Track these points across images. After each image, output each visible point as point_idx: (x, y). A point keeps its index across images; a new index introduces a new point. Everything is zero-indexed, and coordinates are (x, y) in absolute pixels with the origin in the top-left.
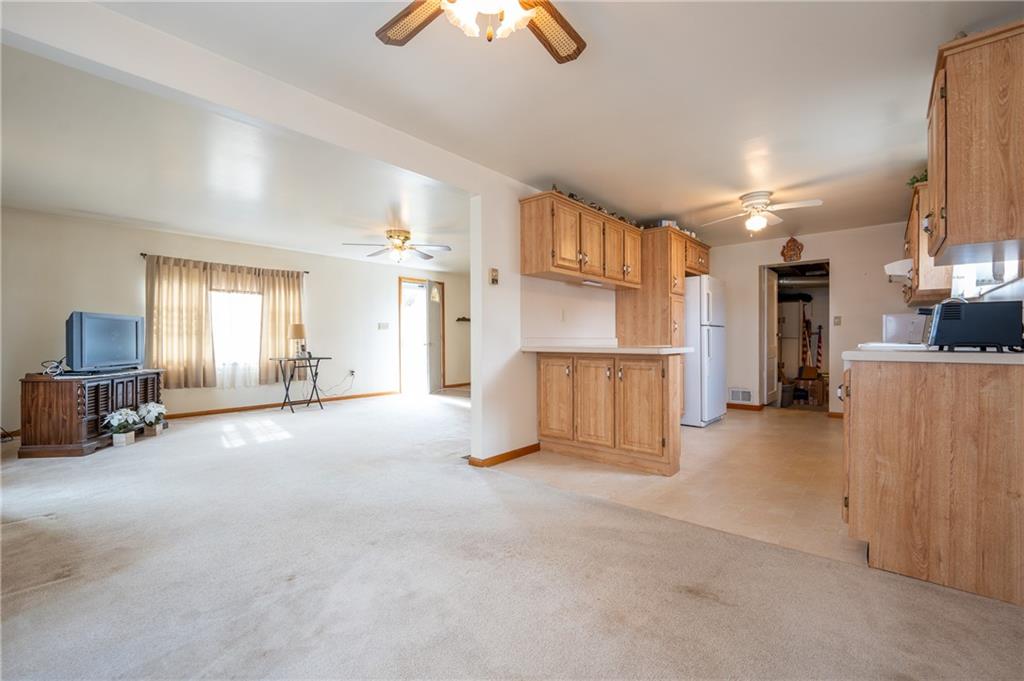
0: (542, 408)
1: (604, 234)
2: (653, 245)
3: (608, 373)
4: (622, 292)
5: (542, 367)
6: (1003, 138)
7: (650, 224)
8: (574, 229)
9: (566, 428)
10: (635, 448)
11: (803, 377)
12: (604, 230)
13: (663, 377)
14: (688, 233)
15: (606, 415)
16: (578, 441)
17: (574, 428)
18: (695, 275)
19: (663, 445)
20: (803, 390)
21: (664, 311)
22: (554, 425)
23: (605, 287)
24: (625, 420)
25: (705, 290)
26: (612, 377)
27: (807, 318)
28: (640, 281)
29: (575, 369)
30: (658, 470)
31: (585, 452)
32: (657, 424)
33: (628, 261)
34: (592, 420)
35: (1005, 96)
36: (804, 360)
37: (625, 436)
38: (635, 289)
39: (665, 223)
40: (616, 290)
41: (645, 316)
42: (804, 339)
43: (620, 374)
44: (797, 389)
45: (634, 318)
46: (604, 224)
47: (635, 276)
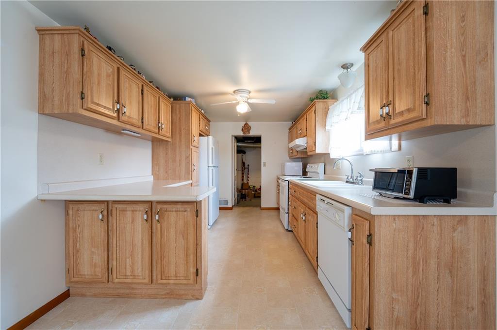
0: (71, 254)
1: (142, 94)
2: (180, 112)
3: (145, 216)
4: (157, 142)
5: (71, 212)
6: (463, 51)
7: (177, 98)
8: (111, 78)
9: (100, 272)
10: (172, 282)
11: (244, 188)
12: (142, 91)
13: (197, 216)
14: (200, 110)
15: (142, 255)
16: (113, 283)
17: (109, 270)
18: (204, 136)
19: (197, 275)
20: (244, 194)
21: (187, 157)
22: (86, 270)
23: (143, 138)
24: (162, 257)
25: (211, 145)
26: (150, 220)
27: (244, 161)
28: (170, 136)
29: (109, 213)
30: (192, 296)
31: (122, 291)
32: (192, 257)
33: (162, 120)
34: (129, 261)
35: (464, 21)
36: (243, 180)
37: (162, 273)
38: (167, 141)
39: (188, 99)
40: (152, 141)
41: (174, 161)
42: (243, 171)
43: (157, 216)
44: (242, 194)
45: (166, 161)
46: (142, 86)
47: (167, 132)
